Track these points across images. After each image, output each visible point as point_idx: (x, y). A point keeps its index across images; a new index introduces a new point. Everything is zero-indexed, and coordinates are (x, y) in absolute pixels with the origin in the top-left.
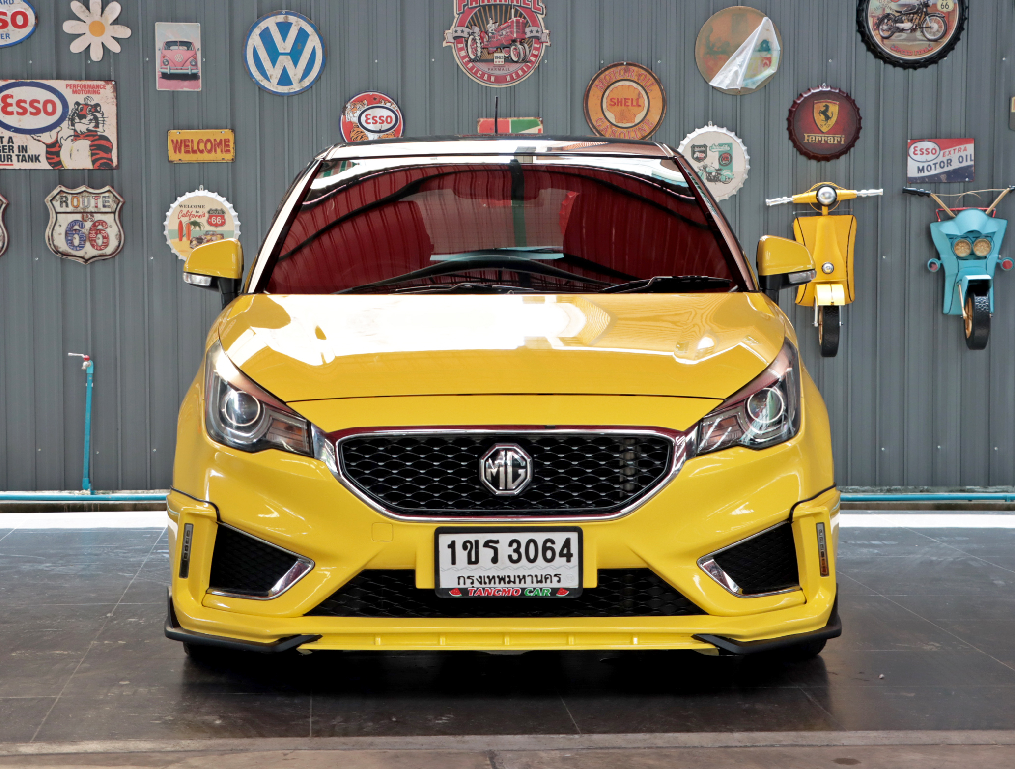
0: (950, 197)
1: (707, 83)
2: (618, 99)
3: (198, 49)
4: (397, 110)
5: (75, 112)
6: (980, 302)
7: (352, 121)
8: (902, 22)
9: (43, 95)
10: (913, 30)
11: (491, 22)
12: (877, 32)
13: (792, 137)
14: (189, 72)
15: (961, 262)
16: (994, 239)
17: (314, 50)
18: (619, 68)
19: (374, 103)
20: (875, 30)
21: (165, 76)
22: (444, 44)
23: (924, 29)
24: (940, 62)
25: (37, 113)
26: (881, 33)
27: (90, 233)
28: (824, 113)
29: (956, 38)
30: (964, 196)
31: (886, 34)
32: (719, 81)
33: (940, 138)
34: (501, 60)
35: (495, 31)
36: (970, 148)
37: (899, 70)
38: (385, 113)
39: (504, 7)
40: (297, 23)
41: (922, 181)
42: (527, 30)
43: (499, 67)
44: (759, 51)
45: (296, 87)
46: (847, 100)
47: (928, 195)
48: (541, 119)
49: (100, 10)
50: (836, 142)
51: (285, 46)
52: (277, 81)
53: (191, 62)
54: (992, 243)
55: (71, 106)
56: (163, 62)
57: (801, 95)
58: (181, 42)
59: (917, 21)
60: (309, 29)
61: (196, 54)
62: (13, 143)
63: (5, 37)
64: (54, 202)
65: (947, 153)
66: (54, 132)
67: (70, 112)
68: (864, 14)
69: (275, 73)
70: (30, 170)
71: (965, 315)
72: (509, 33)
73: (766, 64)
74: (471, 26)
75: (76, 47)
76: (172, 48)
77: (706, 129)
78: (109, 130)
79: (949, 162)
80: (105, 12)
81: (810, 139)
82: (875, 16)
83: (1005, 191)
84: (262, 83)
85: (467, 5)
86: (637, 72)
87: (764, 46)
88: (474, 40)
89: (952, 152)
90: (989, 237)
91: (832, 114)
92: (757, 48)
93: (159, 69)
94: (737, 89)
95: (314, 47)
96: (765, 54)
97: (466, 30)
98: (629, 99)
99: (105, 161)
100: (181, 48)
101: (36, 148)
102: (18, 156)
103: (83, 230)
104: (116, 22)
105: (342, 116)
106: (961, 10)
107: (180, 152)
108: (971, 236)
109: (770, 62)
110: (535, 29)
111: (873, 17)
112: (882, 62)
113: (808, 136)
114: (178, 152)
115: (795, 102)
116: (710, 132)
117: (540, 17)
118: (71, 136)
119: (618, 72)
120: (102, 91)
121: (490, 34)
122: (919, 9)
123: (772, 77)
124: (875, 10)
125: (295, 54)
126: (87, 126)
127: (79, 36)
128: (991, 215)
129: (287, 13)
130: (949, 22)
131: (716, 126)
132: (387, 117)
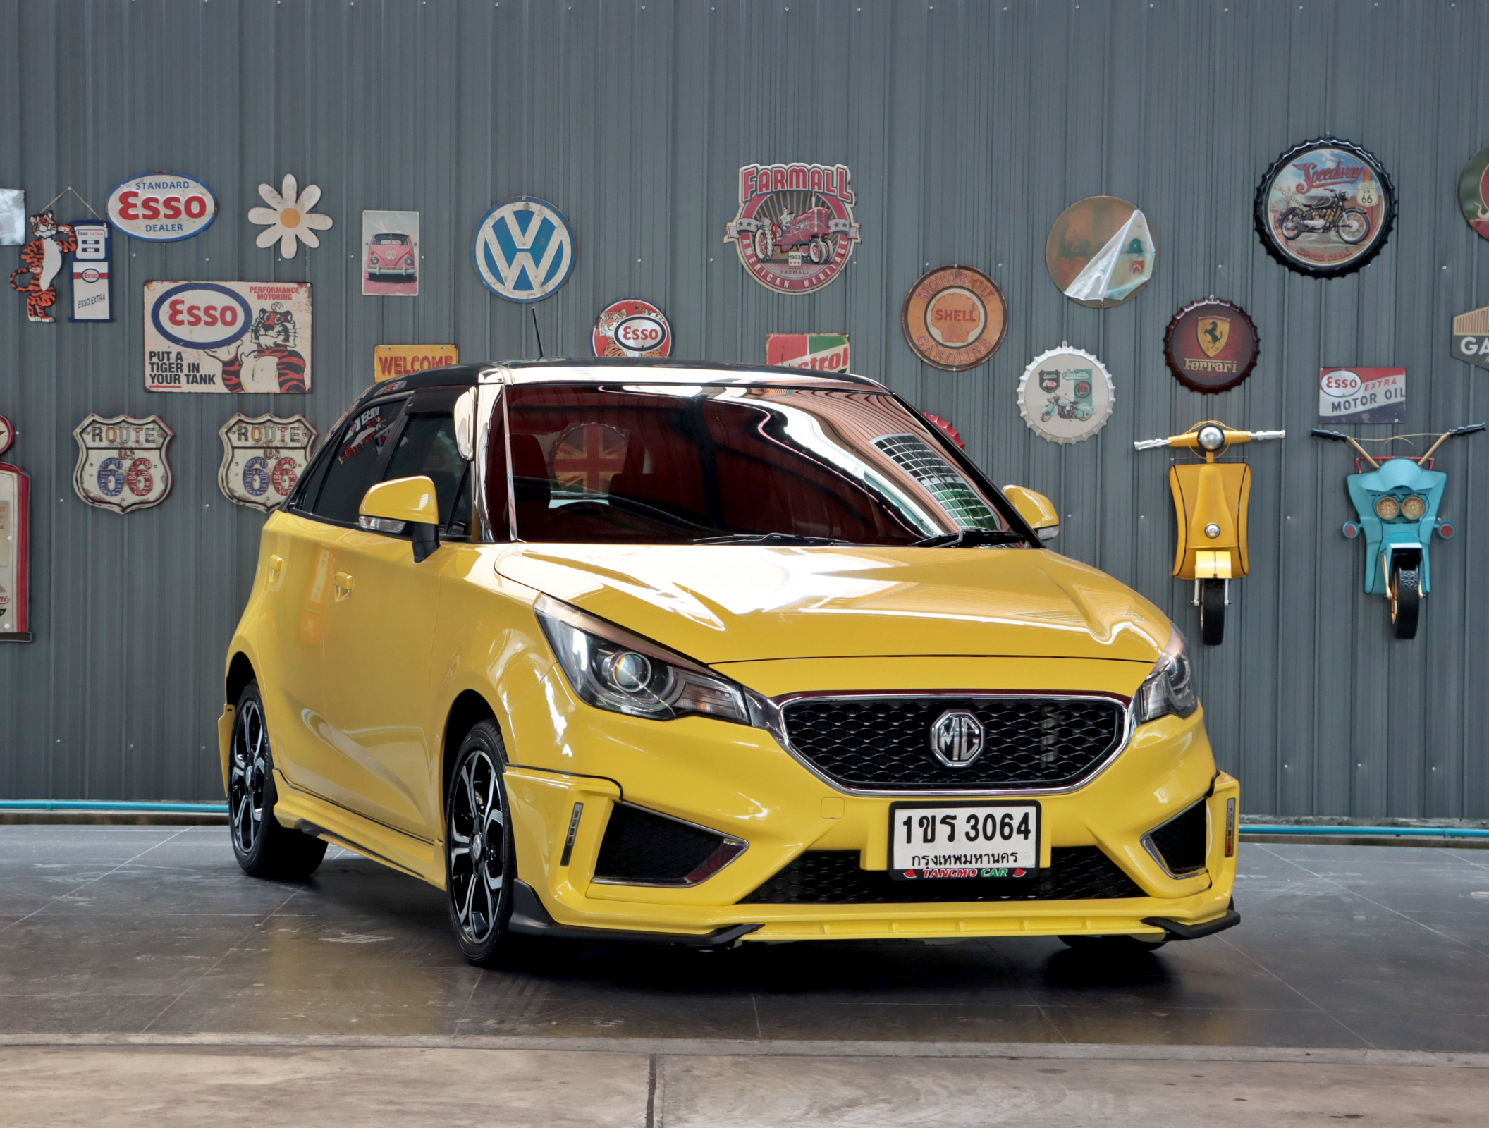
0: (1374, 442)
1: (1062, 293)
2: (946, 311)
3: (416, 244)
4: (664, 322)
5: (260, 322)
6: (1406, 578)
7: (607, 335)
8: (1312, 219)
9: (220, 300)
10: (1326, 229)
11: (786, 212)
12: (1280, 231)
13: (1170, 363)
14: (403, 272)
15: (1385, 526)
16: (1429, 498)
17: (561, 245)
18: (948, 272)
19: (635, 312)
20: (1277, 228)
21: (373, 277)
22: (726, 240)
23: (1340, 228)
24: (1361, 269)
25: (213, 322)
26: (1285, 233)
27: (274, 474)
28: (1212, 332)
29: (1382, 241)
30: (1393, 440)
31: (1291, 234)
32: (1076, 290)
33: (1362, 367)
34: (797, 261)
35: (790, 223)
36: (1401, 380)
37: (1309, 280)
38: (649, 326)
39: (802, 194)
40: (540, 213)
41: (1338, 421)
42: (832, 223)
43: (795, 269)
44: (1128, 252)
45: (537, 293)
46: (1242, 315)
47: (1344, 439)
48: (847, 336)
49: (295, 196)
50: (1226, 370)
51: (523, 240)
52: (513, 284)
53: (406, 260)
54: (1427, 503)
55: (256, 314)
56: (372, 260)
57: (1182, 310)
58: (393, 235)
59: (1331, 218)
60: (555, 220)
61: (412, 250)
62: (182, 360)
63: (176, 228)
64: (230, 435)
65: (1371, 386)
66: (233, 347)
67: (254, 321)
68: (1263, 208)
69: (511, 274)
70: (202, 393)
71: (1389, 594)
72: (808, 227)
73: (1136, 270)
74: (760, 217)
75: (264, 241)
76: (383, 242)
77: (1058, 351)
78: (302, 344)
79: (1373, 397)
80: (301, 197)
81: (1193, 366)
82: (1277, 211)
83: (1444, 436)
84: (495, 287)
85: (756, 190)
86: (971, 277)
87: (1135, 247)
88: (764, 234)
89: (1377, 385)
90: (1422, 495)
91: (1221, 333)
92: (1126, 249)
93: (366, 269)
94: (1099, 301)
95: (561, 243)
96: (1135, 257)
97: (754, 222)
98: (960, 311)
99: (295, 383)
100: (394, 242)
101: (210, 366)
102: (188, 376)
103: (265, 470)
104: (314, 210)
105: (595, 329)
106: (1388, 205)
107: (389, 373)
108: (1400, 493)
109: (1142, 267)
110: (841, 221)
111: (1274, 211)
112: (1287, 269)
113: (1190, 362)
114: (386, 372)
115: (1174, 319)
116: (1064, 354)
117: (848, 207)
118: (254, 351)
119: (947, 277)
120: (294, 295)
121: (784, 228)
122: (1333, 203)
123: (1145, 285)
124: (1276, 202)
125: (537, 252)
126: (274, 340)
127: (269, 226)
128: (1427, 466)
129: (528, 200)
130: (1372, 219)
131: (1071, 347)
132: (652, 331)
